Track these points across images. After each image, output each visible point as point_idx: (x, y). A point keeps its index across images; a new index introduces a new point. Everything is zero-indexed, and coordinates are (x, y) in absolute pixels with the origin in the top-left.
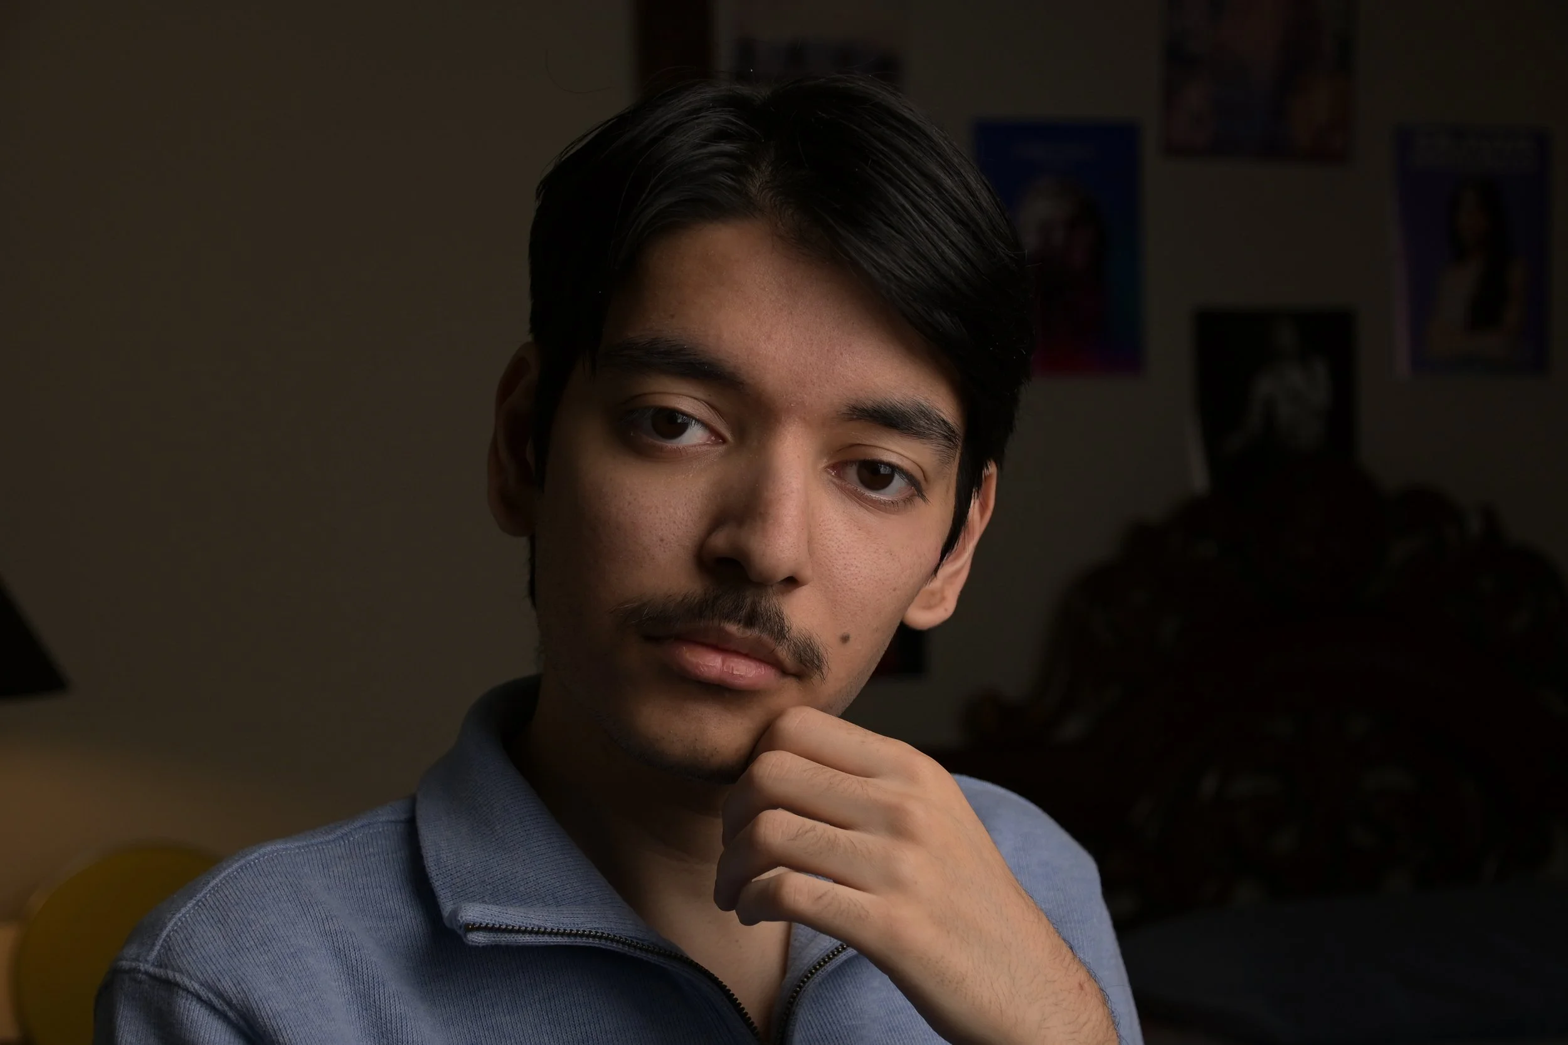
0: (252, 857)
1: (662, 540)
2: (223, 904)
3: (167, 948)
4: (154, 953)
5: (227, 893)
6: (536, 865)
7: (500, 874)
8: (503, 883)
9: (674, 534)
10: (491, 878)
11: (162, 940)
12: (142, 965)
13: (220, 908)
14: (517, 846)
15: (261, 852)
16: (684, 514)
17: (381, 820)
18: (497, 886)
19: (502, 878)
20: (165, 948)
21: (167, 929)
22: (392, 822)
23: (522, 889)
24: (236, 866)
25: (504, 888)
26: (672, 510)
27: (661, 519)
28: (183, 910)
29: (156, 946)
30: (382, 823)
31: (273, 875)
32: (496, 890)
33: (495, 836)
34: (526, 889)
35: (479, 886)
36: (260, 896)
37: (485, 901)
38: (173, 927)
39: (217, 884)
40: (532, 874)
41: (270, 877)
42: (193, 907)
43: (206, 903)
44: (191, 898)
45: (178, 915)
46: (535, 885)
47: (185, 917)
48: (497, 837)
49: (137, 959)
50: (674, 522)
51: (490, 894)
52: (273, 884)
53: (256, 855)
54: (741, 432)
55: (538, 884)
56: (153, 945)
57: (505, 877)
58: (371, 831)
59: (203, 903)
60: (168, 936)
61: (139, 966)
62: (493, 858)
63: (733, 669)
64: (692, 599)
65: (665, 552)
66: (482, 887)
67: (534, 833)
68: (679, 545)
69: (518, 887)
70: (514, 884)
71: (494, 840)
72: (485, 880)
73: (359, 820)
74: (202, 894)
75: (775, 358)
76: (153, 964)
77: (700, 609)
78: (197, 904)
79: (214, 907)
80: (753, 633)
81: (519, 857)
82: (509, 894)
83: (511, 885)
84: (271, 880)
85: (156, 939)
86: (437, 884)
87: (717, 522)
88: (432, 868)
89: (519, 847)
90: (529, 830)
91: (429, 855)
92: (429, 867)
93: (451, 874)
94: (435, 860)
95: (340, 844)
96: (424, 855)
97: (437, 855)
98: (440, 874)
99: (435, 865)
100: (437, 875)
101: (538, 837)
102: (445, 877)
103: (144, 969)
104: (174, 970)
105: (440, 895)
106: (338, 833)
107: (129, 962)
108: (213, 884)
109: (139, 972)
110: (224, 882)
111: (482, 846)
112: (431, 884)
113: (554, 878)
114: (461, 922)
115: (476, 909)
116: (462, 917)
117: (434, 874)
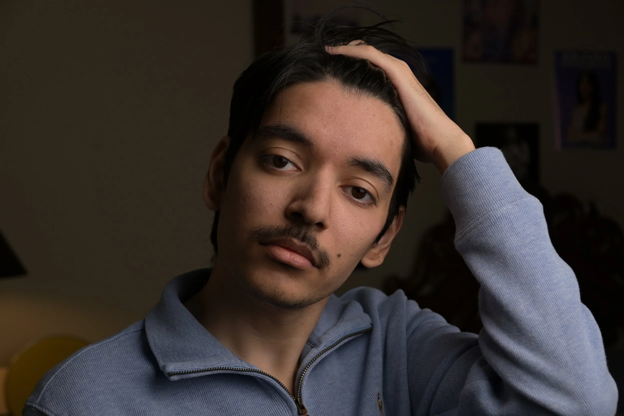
0: (79, 355)
1: (271, 205)
2: (65, 376)
3: (43, 399)
4: (39, 400)
6: (194, 342)
7: (180, 347)
8: (181, 350)
9: (276, 203)
10: (176, 349)
11: (42, 394)
12: (34, 404)
13: (64, 378)
14: (185, 335)
15: (82, 352)
16: (281, 195)
17: (131, 331)
18: (179, 352)
20: (43, 398)
21: (44, 390)
22: (135, 331)
23: (189, 352)
24: (72, 359)
25: (182, 352)
26: (276, 194)
27: (272, 196)
28: (50, 381)
29: (39, 397)
30: (132, 332)
31: (87, 362)
32: (179, 353)
34: (191, 352)
35: (172, 352)
36: (80, 371)
37: (175, 358)
38: (46, 388)
39: (64, 368)
40: (192, 346)
41: (85, 362)
42: (54, 379)
43: (59, 377)
44: (53, 375)
45: (48, 383)
46: (194, 350)
47: (51, 384)
48: (177, 332)
49: (31, 402)
50: (277, 198)
51: (177, 355)
53: (80, 353)
54: (308, 167)
55: (196, 349)
56: (38, 396)
57: (182, 348)
58: (127, 336)
59: (57, 377)
60: (44, 392)
62: (176, 341)
63: (294, 258)
64: (281, 228)
65: (272, 209)
66: (173, 353)
67: (191, 329)
68: (278, 208)
69: (188, 351)
71: (176, 333)
72: (174, 350)
73: (122, 332)
74: (58, 372)
76: (38, 405)
77: (285, 232)
78: (55, 377)
80: (304, 244)
81: (187, 339)
82: (184, 354)
83: (185, 351)
84: (86, 364)
85: (40, 394)
86: (155, 353)
87: (294, 200)
88: (153, 347)
89: (186, 335)
90: (189, 328)
91: (151, 342)
92: (151, 347)
93: (161, 349)
94: (153, 344)
95: (115, 342)
96: (149, 341)
97: (154, 341)
98: (156, 349)
99: (154, 345)
100: (155, 349)
101: (193, 330)
102: (158, 350)
103: (35, 407)
104: (45, 408)
105: (157, 357)
106: (114, 338)
107: (30, 403)
108: (62, 368)
109: (33, 407)
110: (66, 367)
111: (172, 336)
112: (153, 353)
113: (202, 346)
114: (167, 372)
115: (172, 366)
116: (167, 370)
117: (153, 349)
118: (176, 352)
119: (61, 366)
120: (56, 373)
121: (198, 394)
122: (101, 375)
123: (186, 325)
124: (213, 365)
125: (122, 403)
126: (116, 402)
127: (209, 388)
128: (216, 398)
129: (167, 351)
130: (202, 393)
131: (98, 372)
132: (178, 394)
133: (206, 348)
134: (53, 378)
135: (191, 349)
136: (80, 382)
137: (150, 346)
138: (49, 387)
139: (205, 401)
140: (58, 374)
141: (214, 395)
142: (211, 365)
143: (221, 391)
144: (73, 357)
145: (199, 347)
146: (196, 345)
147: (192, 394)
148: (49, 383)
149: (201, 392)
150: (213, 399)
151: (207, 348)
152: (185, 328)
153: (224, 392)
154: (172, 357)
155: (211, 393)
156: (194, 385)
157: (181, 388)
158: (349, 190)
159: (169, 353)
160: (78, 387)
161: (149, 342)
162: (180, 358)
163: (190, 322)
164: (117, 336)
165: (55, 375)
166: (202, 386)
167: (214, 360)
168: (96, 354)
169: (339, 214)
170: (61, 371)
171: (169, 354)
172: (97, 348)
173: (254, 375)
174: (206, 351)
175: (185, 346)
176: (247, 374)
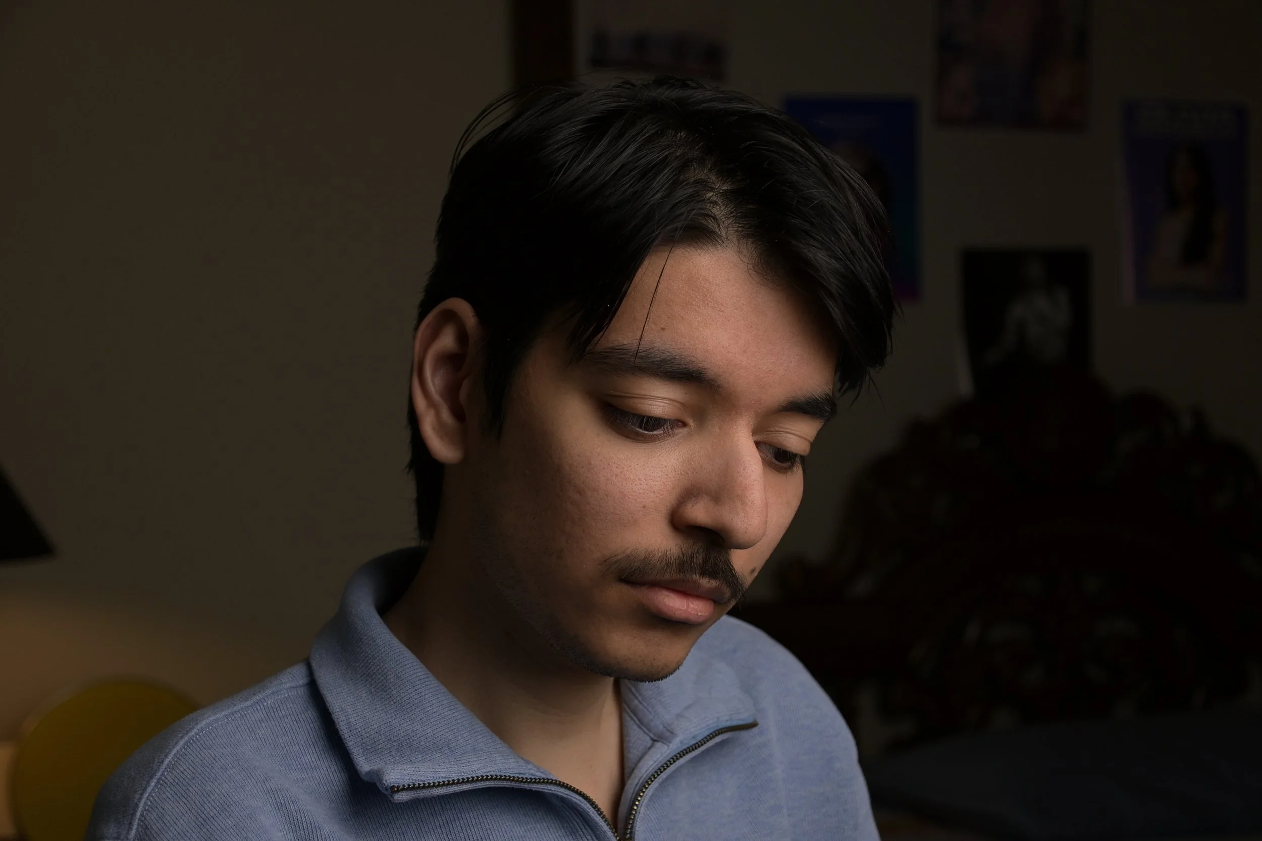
1: (644, 507)
6: (431, 723)
7: (403, 732)
8: (406, 740)
9: (653, 502)
10: (396, 736)
15: (199, 727)
17: (285, 687)
18: (401, 742)
19: (405, 736)
21: (140, 810)
23: (422, 743)
25: (408, 744)
30: (286, 689)
33: (392, 700)
34: (426, 743)
35: (386, 743)
37: (392, 755)
38: (144, 806)
40: (429, 730)
43: (166, 781)
46: (433, 739)
47: (152, 797)
48: (395, 701)
50: (654, 492)
55: (436, 738)
57: (407, 735)
58: (279, 697)
59: (163, 781)
62: (395, 719)
64: (670, 555)
66: (389, 744)
67: (425, 695)
69: (420, 742)
70: (415, 740)
72: (391, 739)
77: (679, 566)
78: (158, 783)
81: (416, 717)
82: (412, 748)
83: (413, 741)
86: (350, 744)
88: (345, 731)
89: (415, 709)
90: (421, 693)
91: (338, 720)
92: (341, 730)
93: (361, 735)
94: (344, 724)
95: (257, 709)
96: (335, 720)
97: (345, 719)
98: (350, 734)
99: (347, 728)
100: (350, 737)
101: (429, 697)
102: (355, 737)
105: (354, 752)
110: (176, 759)
111: (383, 709)
112: (344, 744)
113: (448, 732)
114: (386, 784)
115: (396, 771)
116: (386, 781)
117: (346, 736)
118: (394, 744)
121: (433, 824)
123: (414, 687)
124: (475, 771)
128: (469, 831)
129: (376, 740)
130: (441, 821)
133: (457, 734)
134: (153, 784)
135: (427, 738)
137: (339, 730)
140: (163, 775)
141: (465, 827)
142: (472, 771)
144: (183, 737)
145: (442, 733)
146: (437, 729)
147: (421, 823)
149: (440, 819)
151: (458, 736)
152: (412, 693)
154: (384, 750)
155: (459, 821)
159: (379, 745)
161: (336, 722)
162: (403, 755)
163: (421, 680)
165: (155, 777)
167: (475, 759)
170: (165, 768)
172: (226, 720)
173: (551, 790)
174: (458, 741)
175: (413, 731)
176: (540, 790)
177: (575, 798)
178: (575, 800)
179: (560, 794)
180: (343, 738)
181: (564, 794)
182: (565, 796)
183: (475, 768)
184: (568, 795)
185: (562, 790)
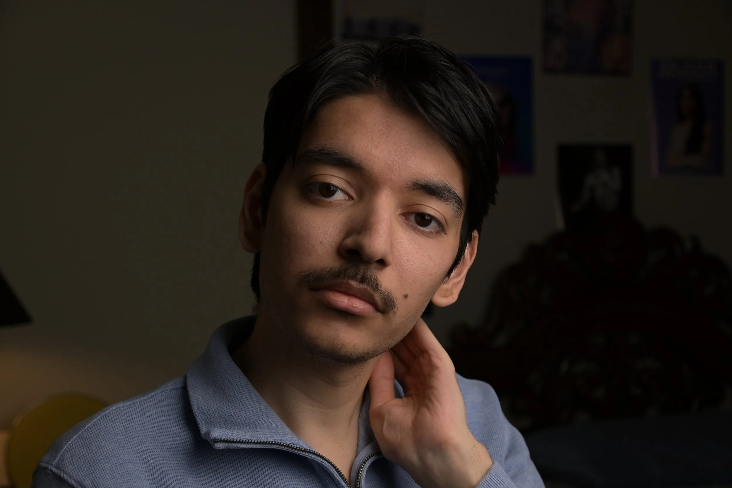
1: (321, 243)
3: (62, 460)
4: (56, 461)
5: (93, 431)
6: (245, 409)
7: (228, 413)
8: (229, 418)
9: (327, 240)
10: (224, 415)
11: (60, 455)
12: (49, 466)
13: (89, 439)
15: (111, 409)
16: (332, 231)
18: (227, 419)
19: (229, 415)
20: (61, 459)
21: (63, 450)
22: (175, 389)
23: (239, 420)
25: (230, 420)
26: (326, 229)
27: (321, 232)
28: (72, 440)
29: (57, 458)
30: (170, 390)
31: (116, 422)
32: (226, 421)
34: (241, 421)
35: (218, 419)
36: (109, 433)
38: (66, 449)
39: (89, 427)
40: (243, 413)
41: (114, 423)
42: (76, 439)
43: (82, 436)
44: (76, 434)
46: (245, 419)
48: (226, 396)
49: (47, 463)
50: (327, 234)
51: (224, 423)
52: (115, 426)
54: (361, 194)
55: (247, 418)
56: (56, 456)
58: (165, 395)
59: (81, 437)
60: (63, 453)
61: (48, 466)
62: (225, 406)
63: (353, 304)
64: (334, 269)
65: (322, 248)
66: (220, 420)
67: (244, 394)
68: (329, 245)
69: (237, 420)
70: (235, 418)
72: (221, 416)
74: (82, 431)
75: (379, 157)
76: (55, 467)
77: (339, 274)
78: (78, 437)
79: (86, 439)
80: (363, 286)
81: (237, 405)
82: (232, 423)
84: (115, 425)
85: (58, 454)
86: (198, 418)
87: (348, 234)
88: (196, 411)
89: (237, 401)
90: (242, 392)
91: (194, 404)
93: (205, 413)
94: (197, 407)
95: (150, 401)
96: (192, 404)
97: (198, 404)
98: (200, 413)
99: (197, 409)
101: (246, 395)
102: (202, 415)
103: (51, 469)
104: (64, 472)
105: (200, 423)
106: (149, 396)
107: (44, 464)
108: (87, 426)
109: (48, 469)
110: (92, 426)
112: (195, 418)
113: (254, 415)
114: (212, 438)
115: (219, 431)
116: (212, 436)
117: (196, 413)
118: (223, 420)
119: (86, 424)
120: (80, 432)
121: (243, 472)
122: (132, 441)
123: (238, 389)
124: (266, 438)
125: (153, 477)
126: (146, 475)
127: (257, 465)
128: (264, 478)
129: (213, 417)
130: (248, 471)
131: (128, 436)
132: (220, 470)
133: (260, 417)
134: (75, 437)
135: (241, 418)
136: (107, 447)
137: (193, 409)
138: (69, 447)
139: (251, 481)
140: (82, 433)
141: (262, 475)
142: (264, 438)
143: (271, 470)
144: (101, 414)
145: (251, 415)
146: (248, 413)
147: (236, 471)
148: (70, 442)
149: (247, 469)
150: (260, 479)
151: (260, 418)
152: (236, 392)
153: (274, 473)
154: (218, 424)
155: (258, 472)
156: (239, 460)
157: (224, 463)
158: (412, 218)
160: (104, 452)
162: (227, 427)
163: (243, 385)
164: (153, 394)
165: (78, 434)
166: (249, 463)
167: (268, 432)
168: (128, 413)
169: (402, 248)
170: (85, 430)
171: (214, 421)
172: (129, 406)
173: (311, 457)
174: (259, 421)
175: (234, 413)
176: (304, 455)
177: (326, 464)
178: (326, 465)
179: (317, 460)
180: (194, 414)
181: (320, 460)
182: (320, 462)
183: (266, 436)
184: (322, 462)
185: (319, 458)
